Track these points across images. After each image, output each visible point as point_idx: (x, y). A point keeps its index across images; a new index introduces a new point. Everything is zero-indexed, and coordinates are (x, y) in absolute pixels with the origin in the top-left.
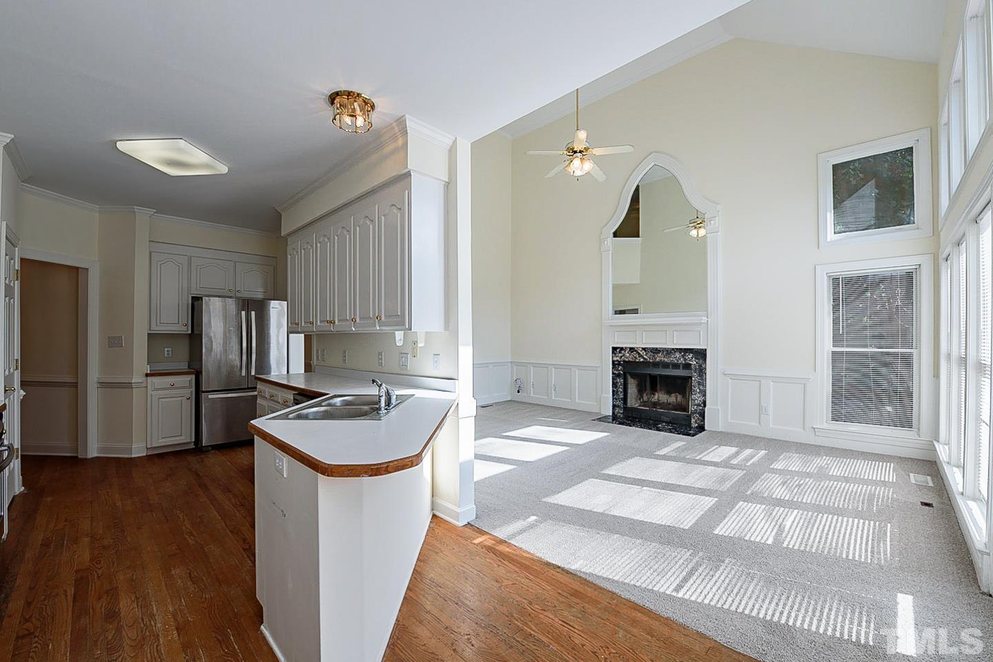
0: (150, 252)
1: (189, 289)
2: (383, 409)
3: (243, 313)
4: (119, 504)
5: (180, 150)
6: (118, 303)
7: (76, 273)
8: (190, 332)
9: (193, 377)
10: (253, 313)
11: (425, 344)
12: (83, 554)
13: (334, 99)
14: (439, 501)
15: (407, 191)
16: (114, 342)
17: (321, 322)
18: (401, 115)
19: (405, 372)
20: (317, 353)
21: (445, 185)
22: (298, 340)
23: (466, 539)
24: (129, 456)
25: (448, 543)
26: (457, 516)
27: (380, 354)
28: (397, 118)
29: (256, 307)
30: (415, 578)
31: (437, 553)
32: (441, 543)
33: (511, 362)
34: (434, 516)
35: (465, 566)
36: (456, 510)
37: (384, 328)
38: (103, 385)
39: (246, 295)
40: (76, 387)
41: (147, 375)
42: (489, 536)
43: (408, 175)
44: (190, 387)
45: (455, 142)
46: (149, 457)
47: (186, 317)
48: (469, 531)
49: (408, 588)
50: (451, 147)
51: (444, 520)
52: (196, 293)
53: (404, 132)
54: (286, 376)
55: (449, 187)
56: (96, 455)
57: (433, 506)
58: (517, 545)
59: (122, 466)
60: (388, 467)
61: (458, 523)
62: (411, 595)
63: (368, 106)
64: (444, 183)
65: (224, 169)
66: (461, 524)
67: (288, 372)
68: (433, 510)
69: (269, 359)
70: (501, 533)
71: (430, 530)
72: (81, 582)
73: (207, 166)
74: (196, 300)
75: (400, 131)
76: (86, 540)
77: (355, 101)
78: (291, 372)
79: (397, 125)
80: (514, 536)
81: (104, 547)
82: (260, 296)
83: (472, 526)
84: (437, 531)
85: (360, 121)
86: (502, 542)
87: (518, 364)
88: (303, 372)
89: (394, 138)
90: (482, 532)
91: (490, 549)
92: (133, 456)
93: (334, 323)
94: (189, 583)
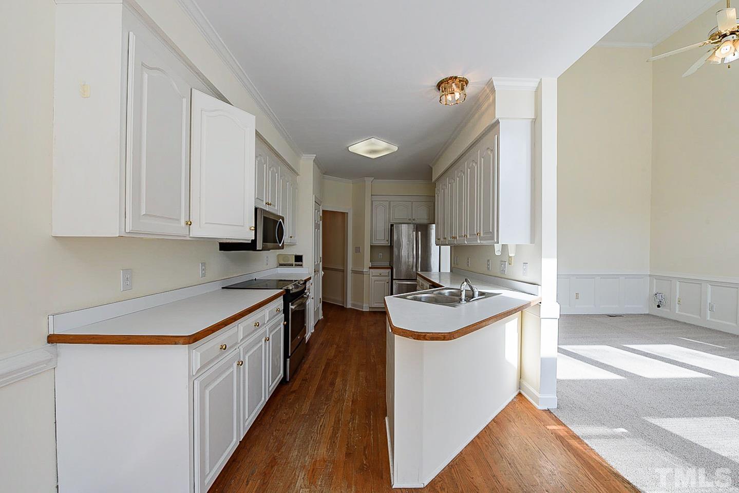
0: (372, 202)
1: (389, 221)
2: (463, 300)
3: (414, 233)
4: (351, 333)
5: (373, 144)
6: (359, 228)
7: (344, 215)
8: (389, 245)
9: (390, 270)
10: (420, 233)
11: (516, 254)
12: (332, 352)
13: (440, 86)
14: (524, 383)
15: (496, 136)
16: (357, 250)
17: (450, 238)
18: (488, 80)
19: (502, 276)
20: (454, 258)
21: (532, 122)
22: (446, 250)
23: (541, 421)
24: (362, 310)
25: (522, 418)
26: (537, 400)
27: (488, 261)
28: (487, 81)
29: (422, 229)
30: (485, 431)
31: (510, 421)
32: (517, 415)
33: (650, 275)
34: (520, 394)
35: (530, 440)
36: (537, 395)
37: (482, 242)
38: (354, 272)
39: (418, 222)
40: (343, 271)
41: (370, 268)
42: (564, 428)
43: (498, 122)
44: (389, 276)
45: (540, 83)
46: (370, 312)
47: (388, 237)
48: (545, 416)
49: (478, 436)
50: (537, 88)
51: (528, 400)
52: (392, 222)
53: (493, 90)
54: (438, 274)
55: (536, 124)
56: (350, 307)
57: (520, 386)
58: (590, 445)
59: (359, 314)
60: (425, 335)
61: (537, 406)
62: (478, 442)
63: (463, 83)
64: (530, 120)
65: (395, 148)
66: (540, 407)
67: (440, 271)
68: (520, 389)
69: (430, 262)
70: (578, 430)
71: (512, 403)
72: (328, 365)
73: (387, 149)
74: (392, 225)
75: (490, 91)
76: (335, 346)
77: (453, 82)
78: (441, 271)
79: (487, 87)
80: (590, 437)
81: (340, 351)
82: (425, 221)
83: (550, 412)
84: (517, 405)
85: (457, 96)
86: (576, 438)
87: (659, 278)
88: (449, 271)
89: (487, 97)
90: (559, 422)
91: (559, 438)
92: (364, 310)
93: (456, 238)
94: (365, 381)
